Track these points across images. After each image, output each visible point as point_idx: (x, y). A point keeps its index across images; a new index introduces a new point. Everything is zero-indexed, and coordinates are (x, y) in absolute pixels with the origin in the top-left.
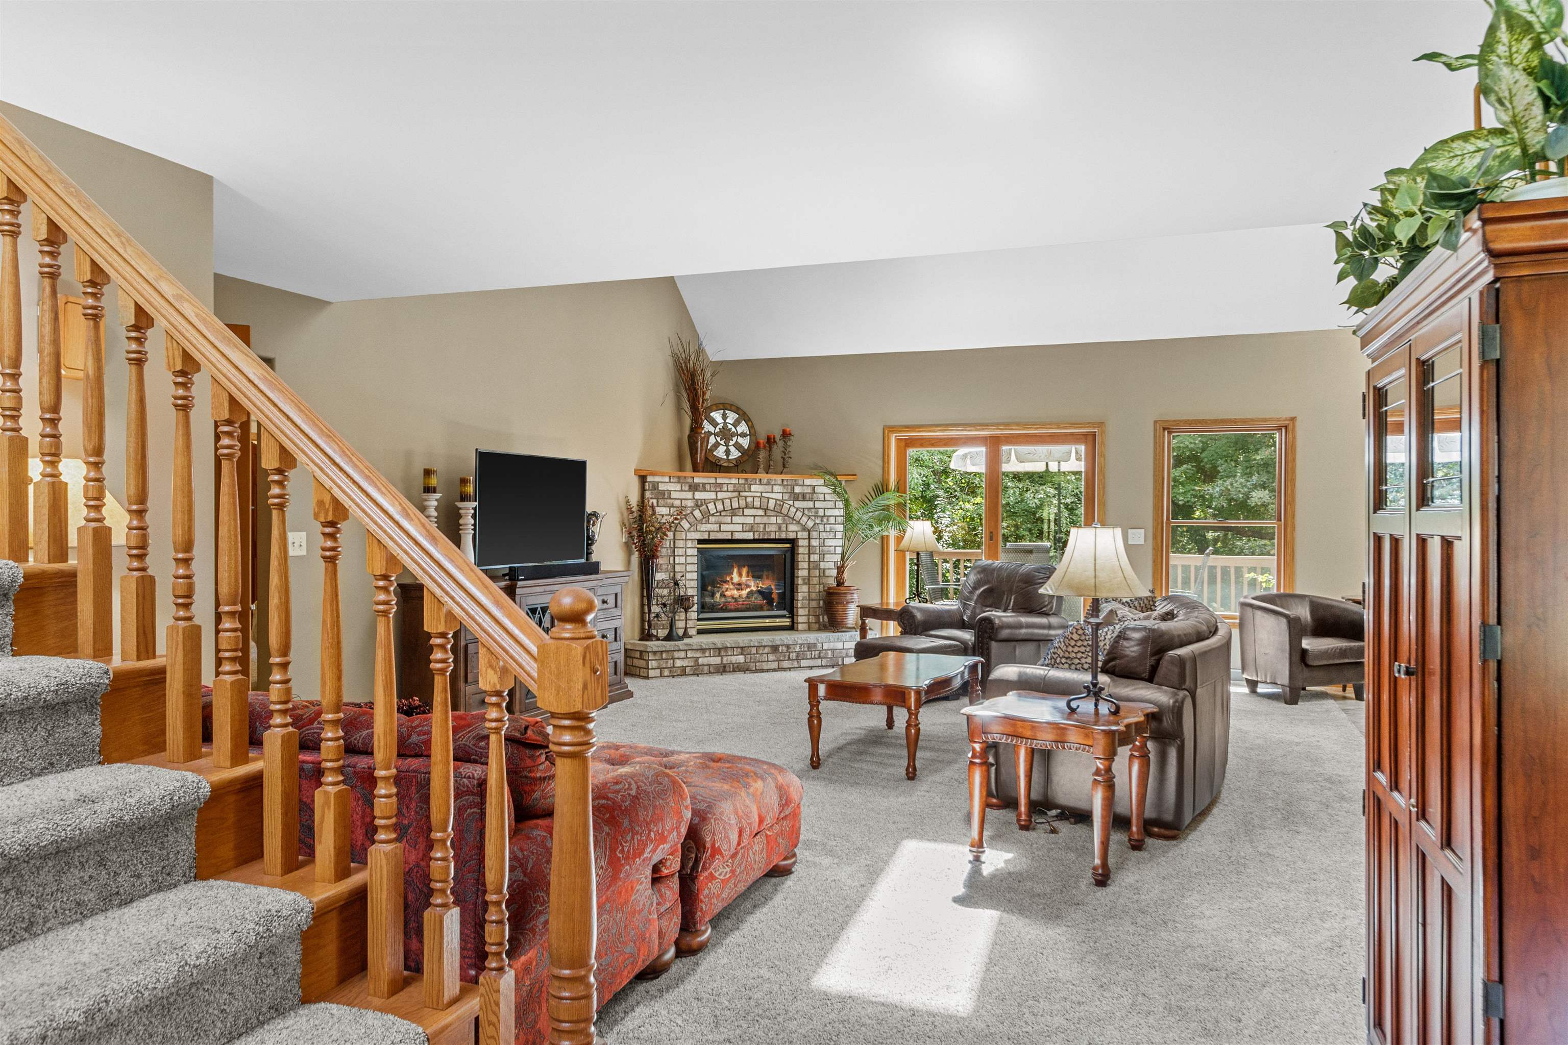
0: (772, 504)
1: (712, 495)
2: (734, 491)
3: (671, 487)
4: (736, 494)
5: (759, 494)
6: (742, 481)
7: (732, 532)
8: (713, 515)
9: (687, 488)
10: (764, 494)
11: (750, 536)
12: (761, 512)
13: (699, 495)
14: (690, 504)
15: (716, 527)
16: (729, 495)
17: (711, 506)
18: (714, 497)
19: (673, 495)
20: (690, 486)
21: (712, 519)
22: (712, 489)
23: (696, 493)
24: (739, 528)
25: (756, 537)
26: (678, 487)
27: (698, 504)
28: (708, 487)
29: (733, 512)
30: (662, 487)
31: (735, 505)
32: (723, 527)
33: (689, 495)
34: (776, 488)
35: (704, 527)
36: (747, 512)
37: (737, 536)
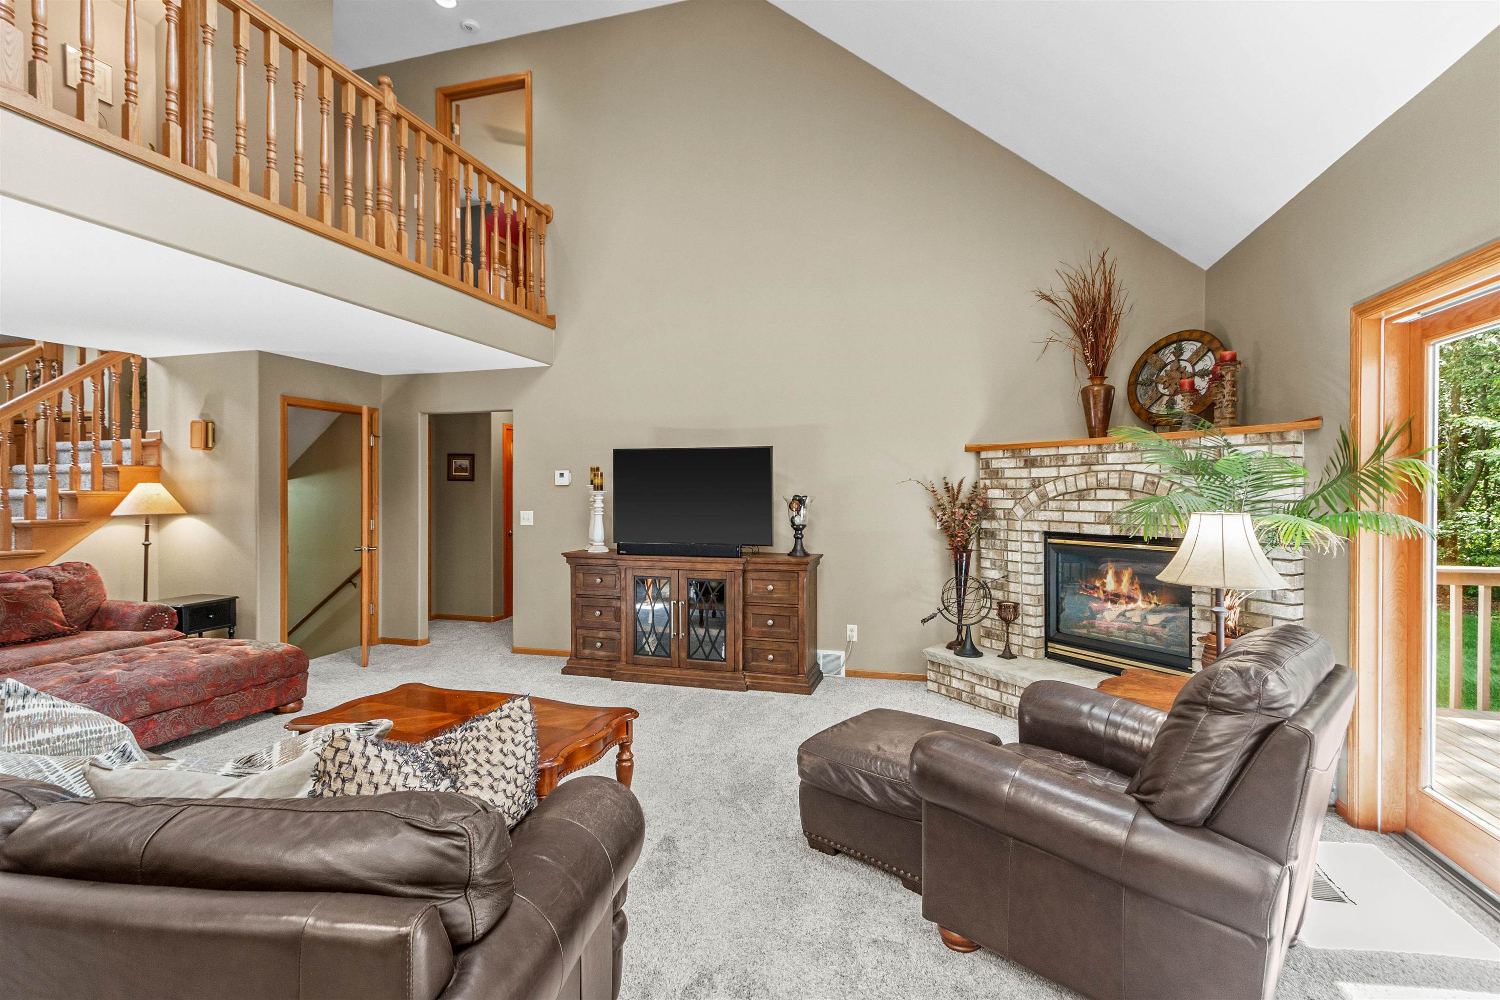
0: (1138, 481)
1: (1052, 472)
2: (1082, 464)
3: (1004, 464)
4: (1084, 469)
5: (1119, 467)
6: (1093, 449)
7: (1080, 523)
8: (1053, 499)
9: (1022, 464)
10: (1128, 467)
11: (1106, 530)
12: (1123, 495)
13: (1036, 472)
14: (1026, 484)
15: (1056, 516)
16: (1076, 470)
17: (1050, 487)
18: (1055, 474)
19: (1008, 473)
20: (1026, 461)
21: (1053, 505)
22: (1053, 464)
23: (1033, 470)
24: (1091, 518)
25: (1116, 533)
26: (1012, 463)
27: (1036, 484)
28: (1047, 461)
29: (1081, 495)
30: (995, 464)
31: (1082, 485)
32: (1068, 516)
33: (1024, 473)
34: (1148, 456)
35: (1042, 515)
36: (1101, 494)
37: (1087, 530)
